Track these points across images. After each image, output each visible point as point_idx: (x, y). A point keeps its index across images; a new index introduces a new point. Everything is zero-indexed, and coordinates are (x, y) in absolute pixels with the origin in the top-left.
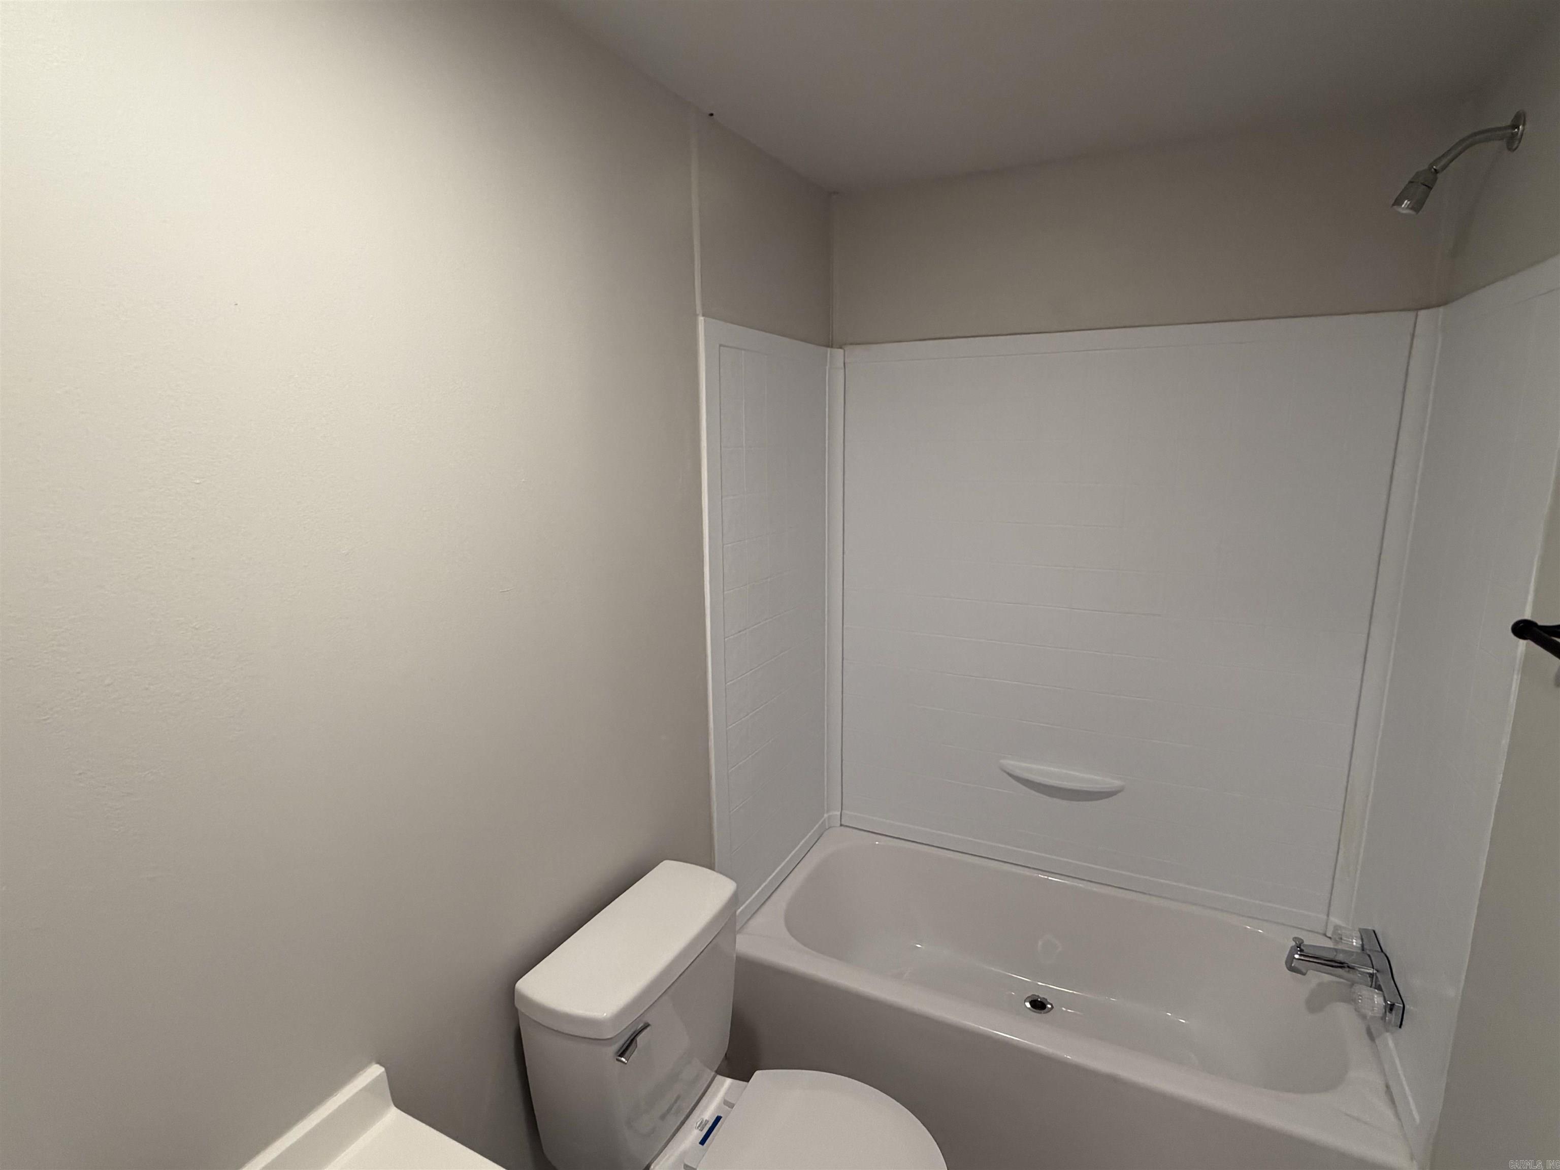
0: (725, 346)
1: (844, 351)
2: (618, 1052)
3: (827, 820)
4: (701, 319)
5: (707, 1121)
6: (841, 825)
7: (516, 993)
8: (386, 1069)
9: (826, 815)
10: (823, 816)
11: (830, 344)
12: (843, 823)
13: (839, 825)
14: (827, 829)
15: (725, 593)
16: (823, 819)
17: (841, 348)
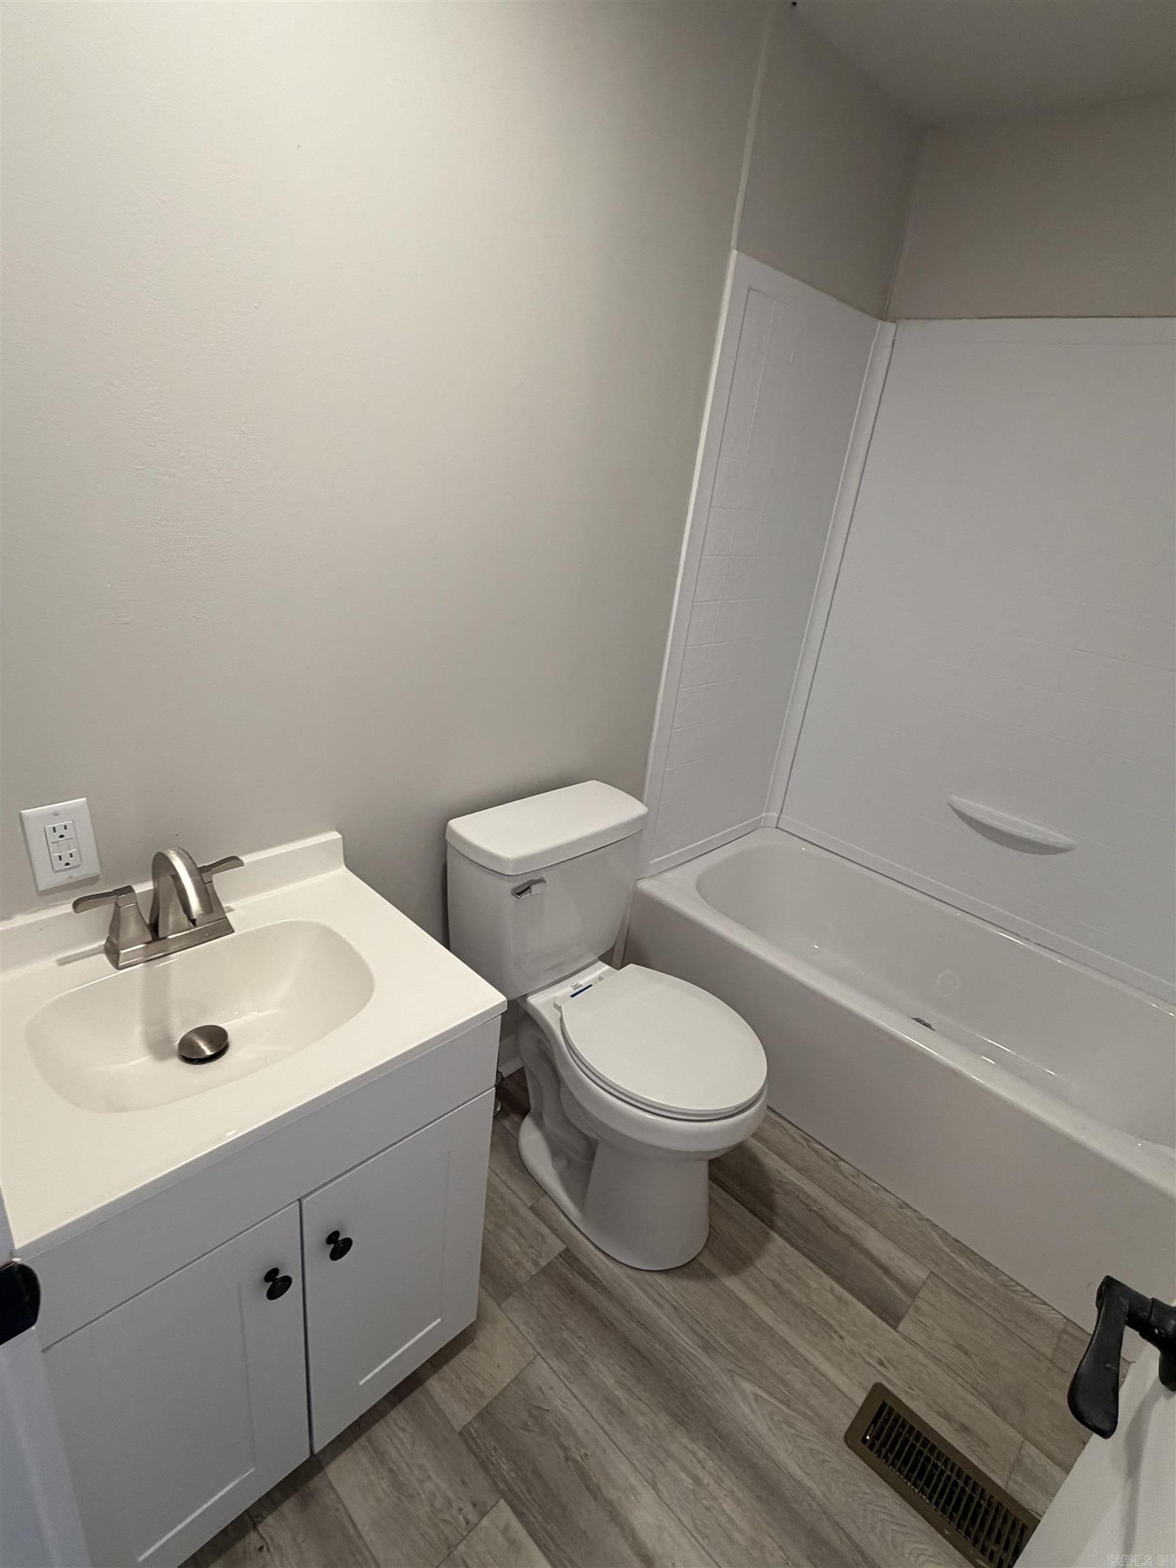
0: (754, 290)
1: (897, 327)
2: (515, 889)
3: (763, 819)
4: (735, 252)
5: (581, 986)
6: (777, 827)
7: (448, 829)
8: (343, 837)
9: (763, 814)
10: (761, 813)
11: (883, 316)
12: (779, 826)
13: (775, 826)
14: (761, 827)
15: (703, 557)
16: (760, 817)
17: (894, 322)
